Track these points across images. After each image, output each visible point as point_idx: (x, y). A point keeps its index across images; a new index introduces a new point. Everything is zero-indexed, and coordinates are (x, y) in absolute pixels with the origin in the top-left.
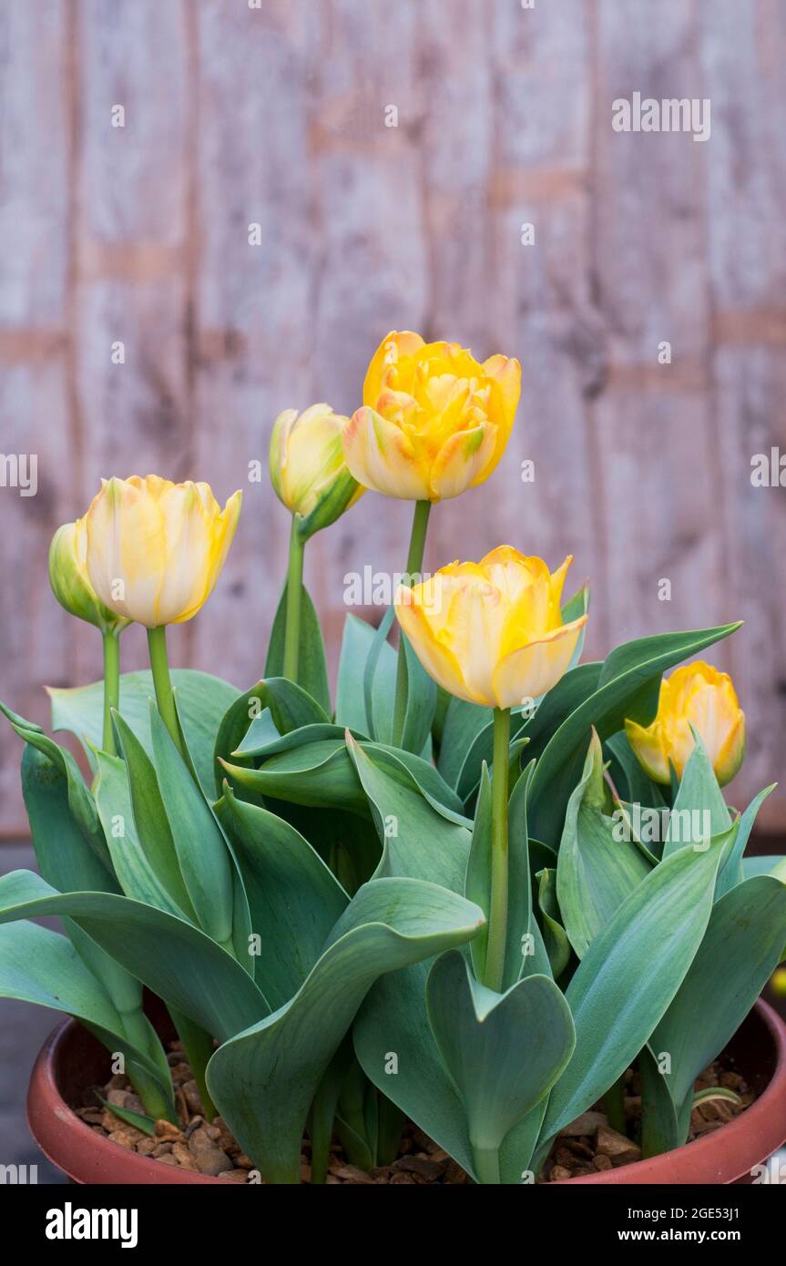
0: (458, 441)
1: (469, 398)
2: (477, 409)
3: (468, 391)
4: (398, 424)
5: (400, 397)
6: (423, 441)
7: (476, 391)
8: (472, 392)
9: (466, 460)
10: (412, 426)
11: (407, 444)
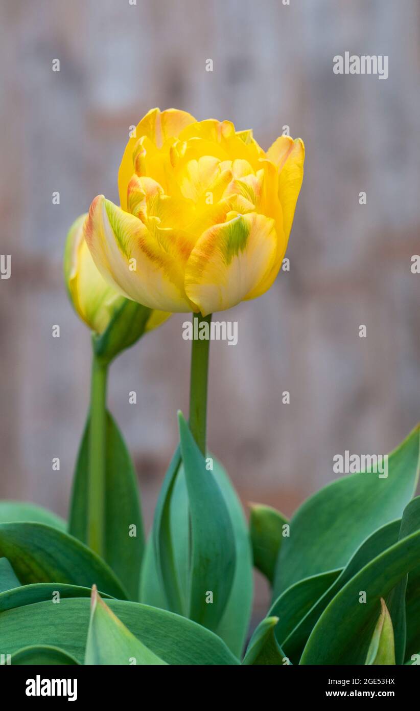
0: (213, 238)
1: (231, 183)
2: (240, 197)
3: (230, 175)
4: (140, 216)
5: (145, 183)
6: (172, 237)
7: (242, 176)
8: (236, 176)
9: (228, 261)
10: (157, 219)
11: (152, 241)
